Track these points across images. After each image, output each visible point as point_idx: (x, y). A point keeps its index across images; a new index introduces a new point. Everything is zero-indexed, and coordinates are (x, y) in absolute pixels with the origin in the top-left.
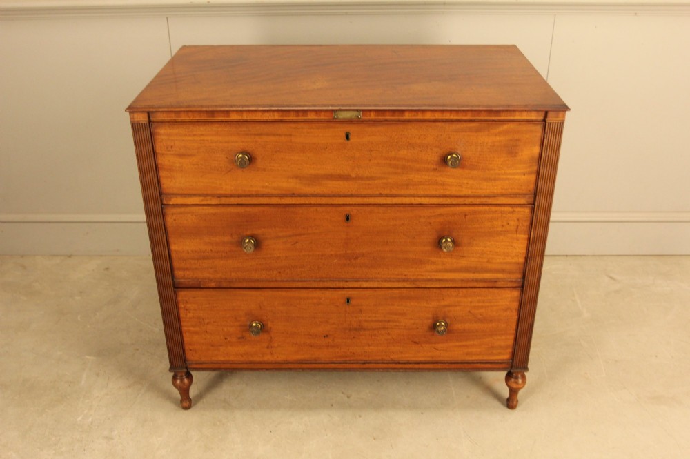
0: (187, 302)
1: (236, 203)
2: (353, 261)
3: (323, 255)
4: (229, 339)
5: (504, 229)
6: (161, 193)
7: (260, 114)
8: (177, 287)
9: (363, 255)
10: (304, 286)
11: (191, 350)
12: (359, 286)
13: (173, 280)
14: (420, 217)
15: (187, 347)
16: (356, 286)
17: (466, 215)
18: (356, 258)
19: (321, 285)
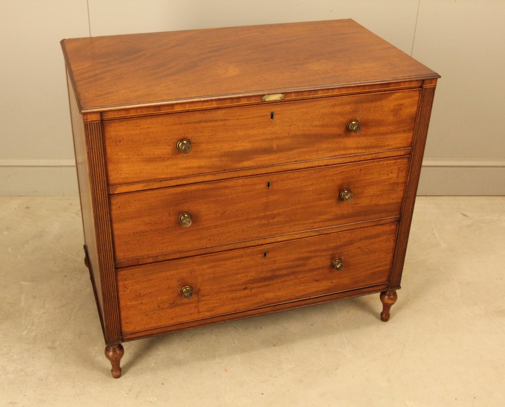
0: (126, 280)
1: (175, 185)
2: (271, 221)
3: (247, 220)
4: (161, 307)
5: (389, 177)
6: (108, 185)
7: (201, 104)
8: (117, 268)
9: (279, 214)
10: (230, 248)
11: (126, 323)
12: (274, 241)
13: (114, 262)
14: (326, 176)
15: (123, 322)
16: (272, 241)
17: (361, 170)
18: (274, 218)
19: (243, 245)
